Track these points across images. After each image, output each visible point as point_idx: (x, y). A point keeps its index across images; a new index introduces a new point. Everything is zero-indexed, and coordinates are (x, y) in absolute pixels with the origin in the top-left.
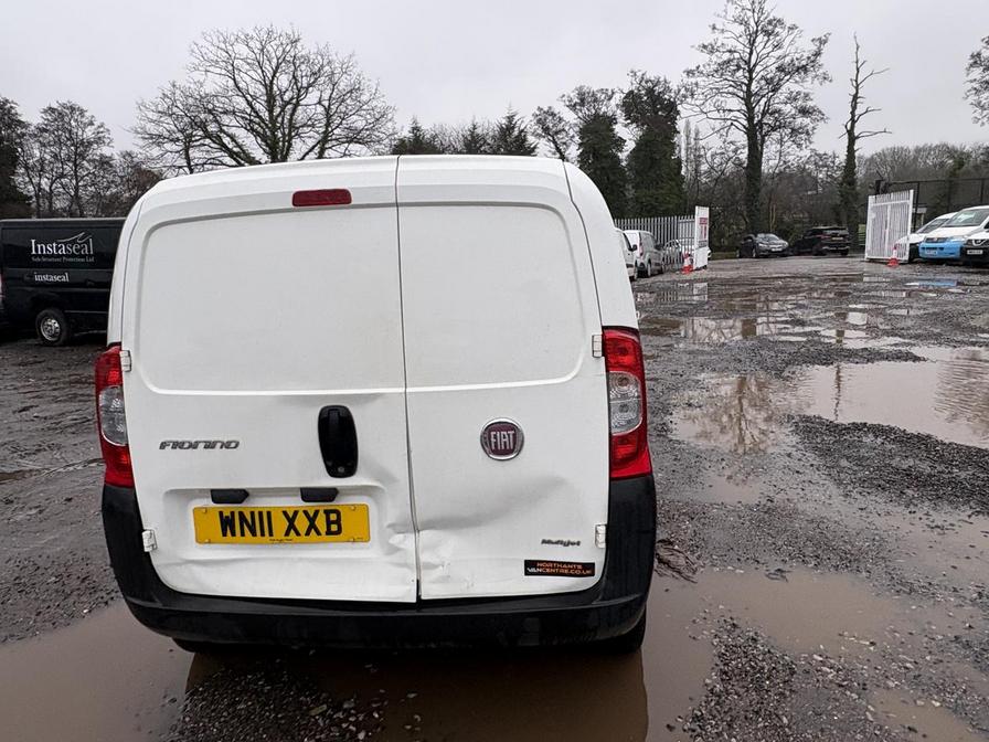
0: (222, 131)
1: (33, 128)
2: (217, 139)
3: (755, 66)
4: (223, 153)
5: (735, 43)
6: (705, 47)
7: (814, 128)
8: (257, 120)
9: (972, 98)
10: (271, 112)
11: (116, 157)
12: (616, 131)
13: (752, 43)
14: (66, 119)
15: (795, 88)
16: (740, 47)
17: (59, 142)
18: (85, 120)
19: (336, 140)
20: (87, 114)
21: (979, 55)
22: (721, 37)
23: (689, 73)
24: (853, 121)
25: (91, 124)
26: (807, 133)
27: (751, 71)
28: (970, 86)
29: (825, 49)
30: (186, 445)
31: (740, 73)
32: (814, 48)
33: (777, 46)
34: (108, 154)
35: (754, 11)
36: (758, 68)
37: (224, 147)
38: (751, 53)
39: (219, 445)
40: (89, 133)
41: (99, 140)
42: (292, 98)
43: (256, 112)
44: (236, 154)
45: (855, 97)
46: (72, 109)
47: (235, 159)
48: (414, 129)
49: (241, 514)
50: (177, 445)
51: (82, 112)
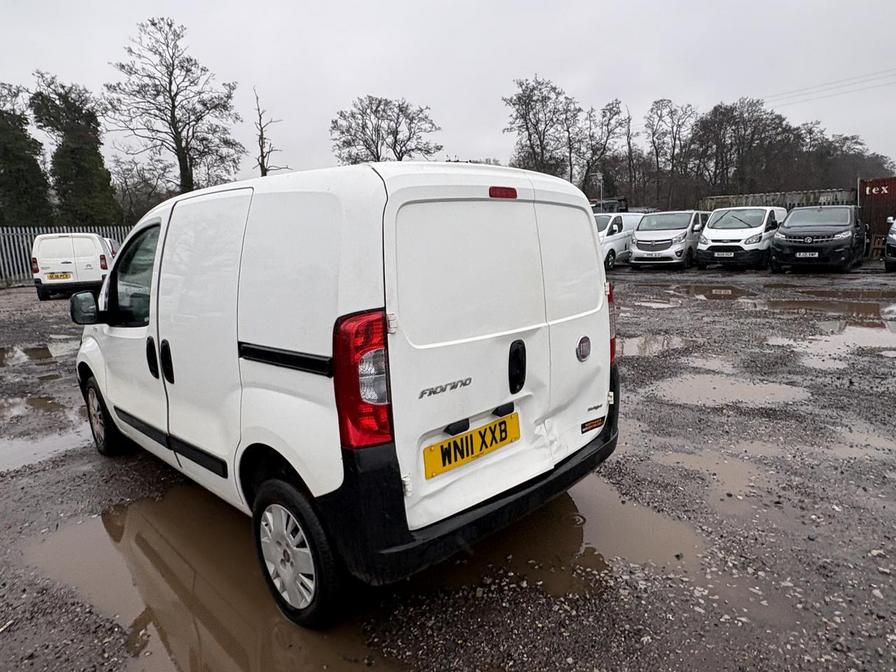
3: (177, 94)
5: (153, 70)
6: (122, 67)
7: (238, 159)
9: (337, 152)
12: (29, 132)
13: (171, 74)
15: (215, 122)
16: (158, 75)
21: (336, 121)
22: (138, 61)
23: (109, 87)
24: (263, 157)
26: (234, 162)
27: (173, 100)
28: (335, 143)
29: (235, 94)
30: (439, 390)
31: (160, 98)
32: (225, 91)
33: (193, 83)
35: (167, 46)
36: (179, 98)
38: (171, 83)
39: (460, 384)
45: (261, 137)
49: (455, 443)
50: (433, 392)
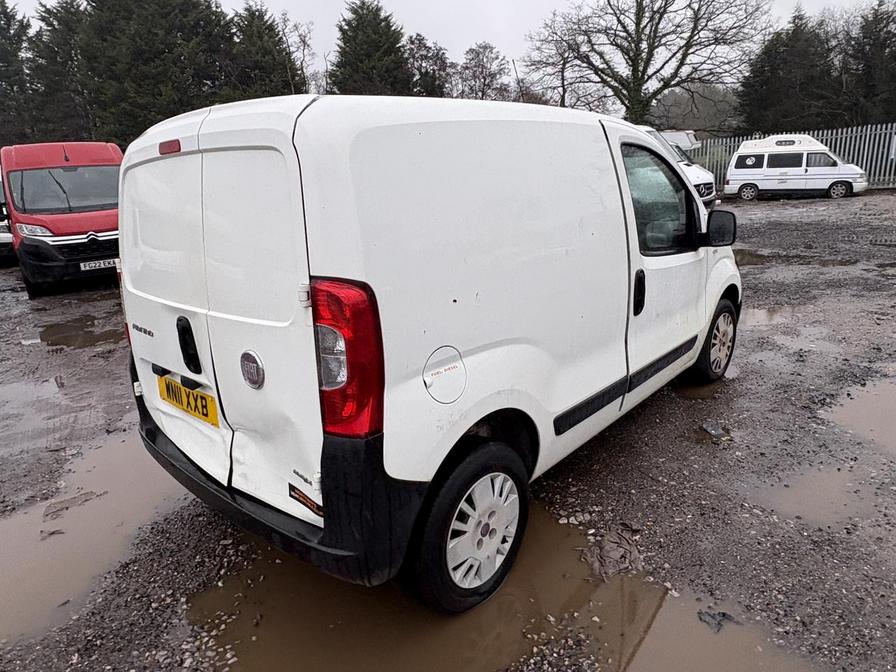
0: (593, 50)
1: (459, 67)
2: (585, 59)
4: (589, 72)
8: (624, 34)
10: (638, 24)
11: (512, 84)
14: (481, 56)
17: (475, 77)
18: (493, 56)
19: (700, 44)
20: (494, 51)
25: (497, 58)
34: (506, 83)
37: (591, 65)
40: (494, 67)
41: (501, 71)
42: (660, 8)
43: (624, 27)
44: (602, 71)
46: (485, 48)
47: (599, 76)
48: (795, 18)
51: (492, 48)
